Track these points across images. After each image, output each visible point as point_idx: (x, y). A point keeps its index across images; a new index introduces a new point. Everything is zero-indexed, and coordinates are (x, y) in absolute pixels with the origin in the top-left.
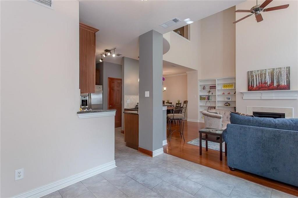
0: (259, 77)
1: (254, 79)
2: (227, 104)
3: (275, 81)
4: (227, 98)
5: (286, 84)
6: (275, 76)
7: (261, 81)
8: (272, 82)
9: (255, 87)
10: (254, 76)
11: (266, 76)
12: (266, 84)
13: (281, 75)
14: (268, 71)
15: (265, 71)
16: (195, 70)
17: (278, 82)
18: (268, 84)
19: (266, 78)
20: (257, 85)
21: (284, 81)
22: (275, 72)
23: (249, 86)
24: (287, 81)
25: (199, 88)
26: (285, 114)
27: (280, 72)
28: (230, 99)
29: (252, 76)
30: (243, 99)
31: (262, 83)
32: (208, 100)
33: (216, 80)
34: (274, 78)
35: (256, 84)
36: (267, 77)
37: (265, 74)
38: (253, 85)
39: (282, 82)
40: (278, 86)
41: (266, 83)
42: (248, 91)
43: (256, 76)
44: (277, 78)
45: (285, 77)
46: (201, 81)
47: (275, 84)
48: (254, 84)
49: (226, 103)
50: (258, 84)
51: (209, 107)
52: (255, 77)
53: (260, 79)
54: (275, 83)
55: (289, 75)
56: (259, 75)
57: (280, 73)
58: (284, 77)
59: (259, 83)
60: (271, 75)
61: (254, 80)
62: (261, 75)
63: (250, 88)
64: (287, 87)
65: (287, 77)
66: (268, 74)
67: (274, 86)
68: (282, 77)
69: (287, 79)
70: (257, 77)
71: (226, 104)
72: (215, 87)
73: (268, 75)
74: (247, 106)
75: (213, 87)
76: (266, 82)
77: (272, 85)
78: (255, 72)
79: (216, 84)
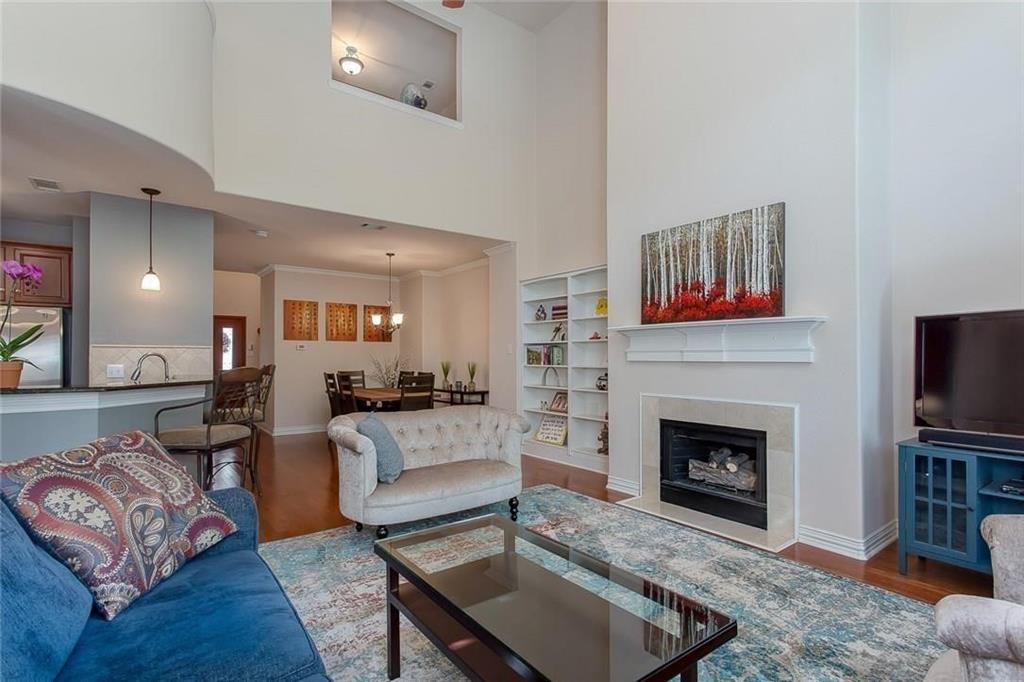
0: (675, 260)
1: (659, 267)
3: (728, 276)
5: (767, 289)
6: (729, 251)
7: (684, 279)
8: (721, 283)
9: (663, 304)
10: (659, 257)
11: (698, 255)
12: (699, 292)
13: (752, 246)
14: (706, 229)
15: (696, 229)
16: (506, 242)
17: (741, 279)
18: (706, 293)
19: (698, 265)
20: (669, 299)
21: (759, 275)
22: (729, 236)
23: (644, 301)
24: (771, 275)
25: (526, 315)
26: (768, 436)
27: (748, 232)
29: (655, 257)
30: (628, 358)
31: (685, 288)
32: (549, 363)
33: (566, 279)
34: (726, 263)
35: (668, 292)
36: (704, 257)
37: (697, 244)
38: (656, 296)
39: (753, 280)
40: (741, 296)
41: (698, 286)
42: (643, 323)
43: (667, 255)
44: (736, 263)
45: (766, 251)
46: (532, 284)
47: (731, 292)
48: (660, 295)
50: (673, 292)
51: (558, 393)
52: (663, 260)
53: (679, 267)
54: (728, 283)
56: (678, 248)
57: (746, 234)
58: (760, 253)
59: (677, 286)
60: (717, 248)
61: (659, 272)
62: (684, 248)
63: (650, 312)
64: (773, 305)
65: (772, 256)
66: (705, 242)
67: (728, 298)
68: (754, 256)
69: (772, 263)
70: (672, 259)
72: (565, 308)
73: (705, 249)
74: (641, 394)
75: (561, 311)
76: (701, 280)
77: (718, 296)
78: (663, 238)
79: (566, 298)
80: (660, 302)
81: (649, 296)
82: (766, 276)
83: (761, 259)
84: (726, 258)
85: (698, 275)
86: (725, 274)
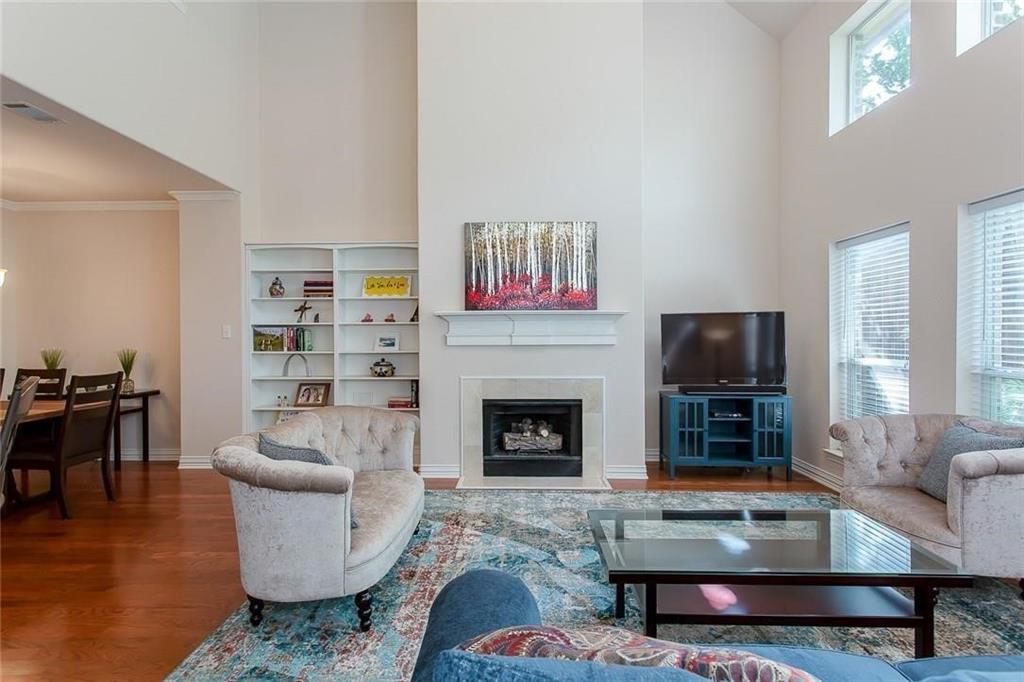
0: (503, 253)
1: (486, 256)
2: (384, 369)
3: (553, 272)
4: (381, 340)
5: (585, 287)
6: (554, 252)
7: (511, 271)
8: (547, 277)
9: (489, 292)
10: (485, 247)
11: (525, 251)
12: (527, 284)
13: (573, 252)
14: (534, 230)
15: (524, 228)
16: (230, 189)
17: (563, 277)
18: (534, 286)
19: (526, 260)
20: (496, 286)
21: (579, 276)
22: (554, 240)
23: (468, 288)
24: (588, 277)
25: (251, 289)
26: (583, 403)
27: (570, 240)
28: (393, 344)
29: (481, 247)
30: (448, 344)
31: (513, 278)
32: (297, 348)
33: (331, 250)
34: (551, 262)
35: (496, 281)
36: (532, 256)
37: (523, 241)
38: (482, 284)
39: (575, 279)
40: (564, 291)
41: (526, 280)
42: (467, 309)
43: (494, 247)
44: (560, 264)
45: (584, 258)
46: (262, 251)
47: (555, 284)
48: (486, 282)
49: (377, 364)
50: (501, 282)
51: (301, 385)
52: (490, 251)
53: (506, 260)
54: (553, 279)
55: (595, 252)
56: (506, 242)
57: (568, 241)
58: (580, 258)
59: (505, 277)
60: (544, 248)
61: (486, 262)
62: (512, 243)
63: (474, 299)
64: (587, 301)
65: (589, 262)
66: (532, 241)
67: (553, 291)
68: (575, 260)
69: (589, 268)
70: (499, 251)
71: (378, 369)
72: (331, 284)
73: (533, 247)
74: (462, 377)
75: (320, 287)
76: (528, 273)
77: (544, 290)
78: (490, 230)
79: (332, 272)
80: (486, 288)
81: (474, 283)
82: (585, 276)
83: (581, 261)
84: (551, 258)
85: (526, 270)
86: (550, 270)
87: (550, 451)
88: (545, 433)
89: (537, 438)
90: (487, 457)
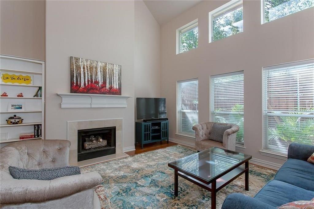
0: (88, 71)
1: (80, 72)
2: (17, 120)
4: (12, 106)
5: (118, 87)
6: (107, 74)
7: (91, 79)
8: (105, 83)
9: (82, 86)
10: (80, 68)
11: (97, 72)
12: (97, 84)
13: (114, 74)
14: (100, 64)
15: (96, 63)
17: (111, 83)
18: (100, 85)
19: (97, 75)
20: (85, 84)
21: (116, 83)
22: (107, 69)
23: (72, 83)
24: (119, 84)
26: (116, 127)
27: (113, 70)
28: (21, 108)
29: (78, 68)
30: (63, 106)
31: (92, 82)
35: (84, 82)
36: (99, 74)
37: (96, 68)
38: (79, 83)
39: (114, 84)
40: (111, 88)
41: (97, 82)
42: (71, 92)
43: (84, 68)
44: (109, 78)
45: (117, 77)
47: (108, 86)
48: (80, 82)
49: (11, 118)
50: (87, 82)
52: (82, 70)
53: (89, 74)
54: (107, 84)
55: (121, 76)
56: (89, 67)
58: (116, 77)
59: (88, 81)
60: (104, 72)
61: (80, 74)
62: (91, 68)
63: (75, 88)
64: (118, 92)
65: (119, 79)
66: (99, 68)
67: (107, 88)
68: (114, 78)
69: (119, 81)
70: (86, 70)
71: (13, 121)
73: (99, 71)
74: (68, 122)
76: (98, 80)
77: (104, 87)
78: (82, 61)
80: (80, 84)
81: (75, 82)
82: (117, 84)
83: (116, 78)
84: (106, 76)
85: (97, 79)
86: (106, 80)
87: (103, 146)
88: (101, 140)
89: (98, 142)
90: (79, 154)
